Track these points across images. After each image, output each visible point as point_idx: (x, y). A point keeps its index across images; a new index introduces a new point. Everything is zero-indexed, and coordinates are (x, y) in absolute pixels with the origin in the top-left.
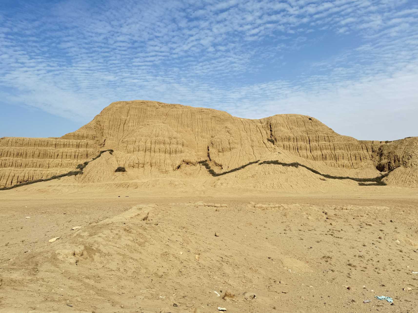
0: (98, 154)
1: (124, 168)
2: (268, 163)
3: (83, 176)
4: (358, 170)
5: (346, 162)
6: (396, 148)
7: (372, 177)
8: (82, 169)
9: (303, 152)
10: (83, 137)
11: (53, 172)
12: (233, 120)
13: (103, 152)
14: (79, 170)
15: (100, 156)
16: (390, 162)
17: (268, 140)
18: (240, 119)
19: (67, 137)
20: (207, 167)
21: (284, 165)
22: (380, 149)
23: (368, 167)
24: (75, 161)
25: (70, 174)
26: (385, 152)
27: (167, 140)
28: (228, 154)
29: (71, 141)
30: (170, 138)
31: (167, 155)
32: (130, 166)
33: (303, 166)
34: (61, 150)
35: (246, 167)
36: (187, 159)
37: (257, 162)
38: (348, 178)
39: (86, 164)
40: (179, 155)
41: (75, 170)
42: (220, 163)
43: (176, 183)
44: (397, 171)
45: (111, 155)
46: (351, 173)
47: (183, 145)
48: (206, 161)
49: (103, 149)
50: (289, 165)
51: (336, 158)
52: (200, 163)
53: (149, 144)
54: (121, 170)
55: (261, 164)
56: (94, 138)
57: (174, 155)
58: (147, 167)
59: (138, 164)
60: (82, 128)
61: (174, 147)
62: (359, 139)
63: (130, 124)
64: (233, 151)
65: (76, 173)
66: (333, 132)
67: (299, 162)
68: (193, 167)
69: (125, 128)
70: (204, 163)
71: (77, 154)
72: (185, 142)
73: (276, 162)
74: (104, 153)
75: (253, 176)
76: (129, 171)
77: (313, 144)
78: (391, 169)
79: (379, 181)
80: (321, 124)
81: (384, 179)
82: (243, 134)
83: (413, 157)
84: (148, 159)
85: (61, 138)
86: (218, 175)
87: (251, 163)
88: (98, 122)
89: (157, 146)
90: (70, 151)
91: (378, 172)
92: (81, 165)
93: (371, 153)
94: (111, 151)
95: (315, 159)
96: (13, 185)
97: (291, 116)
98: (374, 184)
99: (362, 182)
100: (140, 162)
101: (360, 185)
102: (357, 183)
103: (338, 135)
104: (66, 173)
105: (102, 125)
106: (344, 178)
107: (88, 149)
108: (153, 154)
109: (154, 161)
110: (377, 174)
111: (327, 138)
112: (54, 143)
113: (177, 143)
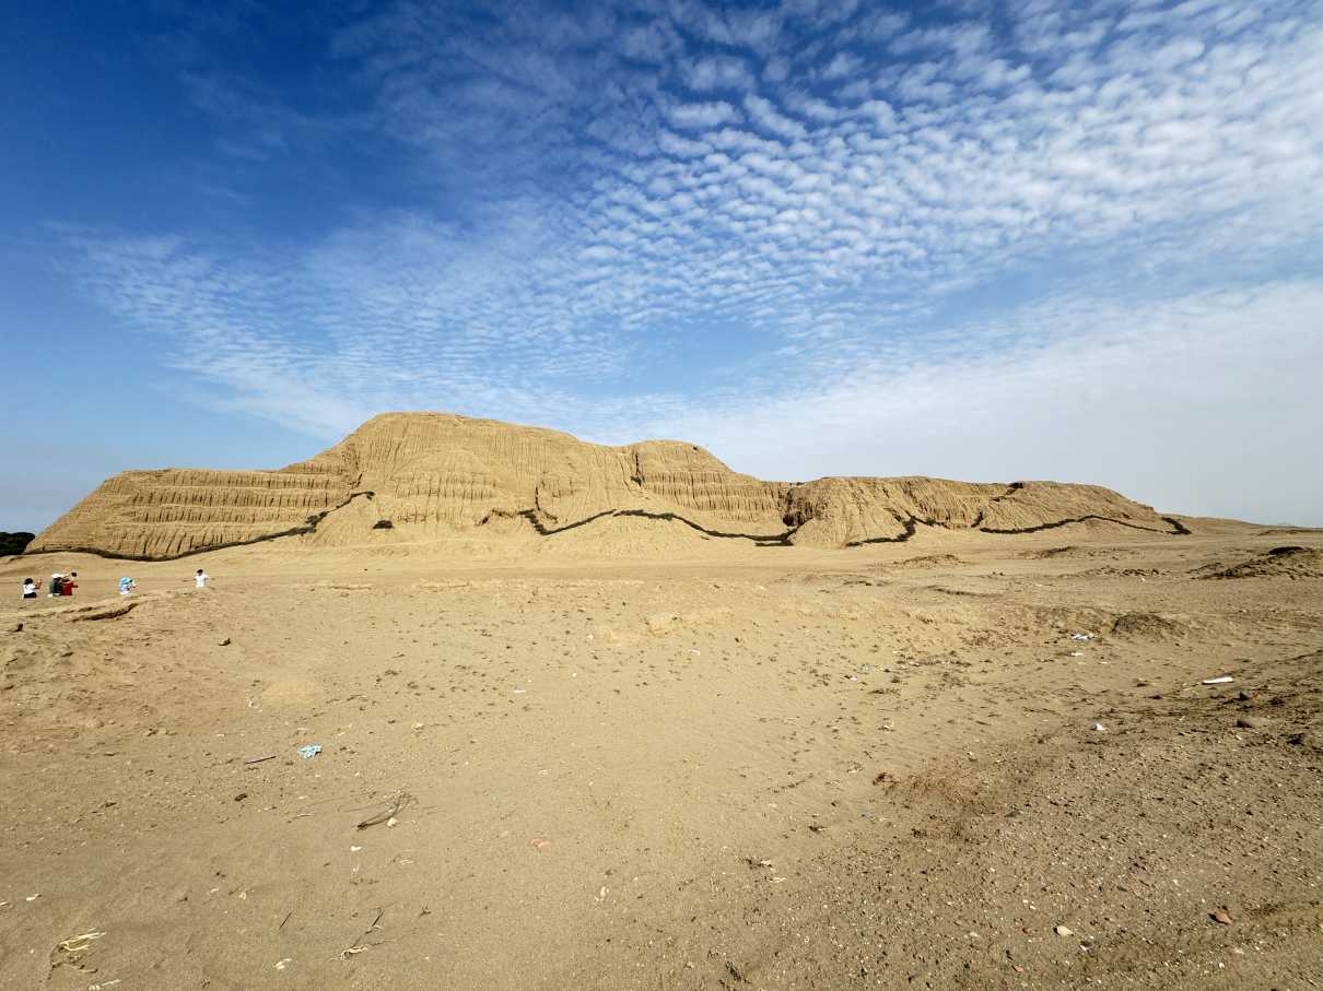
0: (346, 499)
1: (389, 522)
2: (628, 513)
3: (314, 536)
4: (757, 525)
5: (742, 512)
6: (808, 492)
7: (776, 534)
8: (315, 524)
9: (684, 498)
10: (321, 470)
11: (261, 528)
12: (579, 447)
13: (355, 495)
14: (309, 525)
15: (349, 502)
16: (800, 513)
17: (633, 479)
18: (591, 445)
19: (291, 469)
20: (533, 519)
21: (651, 516)
22: (789, 494)
23: (772, 520)
24: (306, 510)
25: (293, 532)
26: (795, 498)
27: (469, 477)
28: (568, 500)
29: (298, 476)
30: (474, 474)
31: (467, 502)
32: (400, 519)
33: (680, 518)
34: (281, 491)
35: (594, 521)
36: (501, 507)
37: (611, 512)
38: (742, 535)
39: (323, 515)
40: (486, 501)
41: (302, 526)
42: (554, 514)
43: (475, 547)
44: (808, 525)
45: (368, 501)
46: (749, 529)
47: (494, 485)
48: (532, 510)
49: (355, 492)
50: (658, 517)
51: (729, 507)
52: (521, 513)
53: (437, 483)
54: (385, 525)
55: (615, 515)
56: (340, 472)
57: (478, 501)
58: (432, 520)
59: (416, 515)
60: (322, 455)
61: (478, 488)
62: (761, 480)
63: (408, 450)
64: (576, 494)
65: (303, 531)
66: (727, 468)
67: (675, 513)
68: (510, 521)
69: (398, 456)
70: (529, 514)
71: (307, 499)
72: (499, 480)
73: (640, 513)
74: (357, 497)
75: (601, 535)
76: (399, 528)
77: (699, 485)
78: (801, 523)
79: (784, 540)
80: (711, 457)
81: (791, 537)
82: (595, 468)
83: (830, 505)
84: (433, 507)
85: (280, 472)
86: (550, 533)
87: (602, 514)
88: (351, 446)
89: (451, 487)
90: (295, 493)
91: (785, 526)
92: (315, 517)
93: (777, 499)
94: (370, 495)
95: (699, 507)
96: (181, 553)
97: (668, 443)
98: (777, 545)
99: (761, 541)
100: (419, 512)
101: (758, 545)
102: (753, 542)
103: (731, 472)
104: (285, 530)
105: (358, 451)
106: (736, 536)
107: (328, 491)
108: (442, 499)
109: (443, 511)
110: (783, 529)
111: (716, 477)
112: (266, 479)
113: (485, 483)
